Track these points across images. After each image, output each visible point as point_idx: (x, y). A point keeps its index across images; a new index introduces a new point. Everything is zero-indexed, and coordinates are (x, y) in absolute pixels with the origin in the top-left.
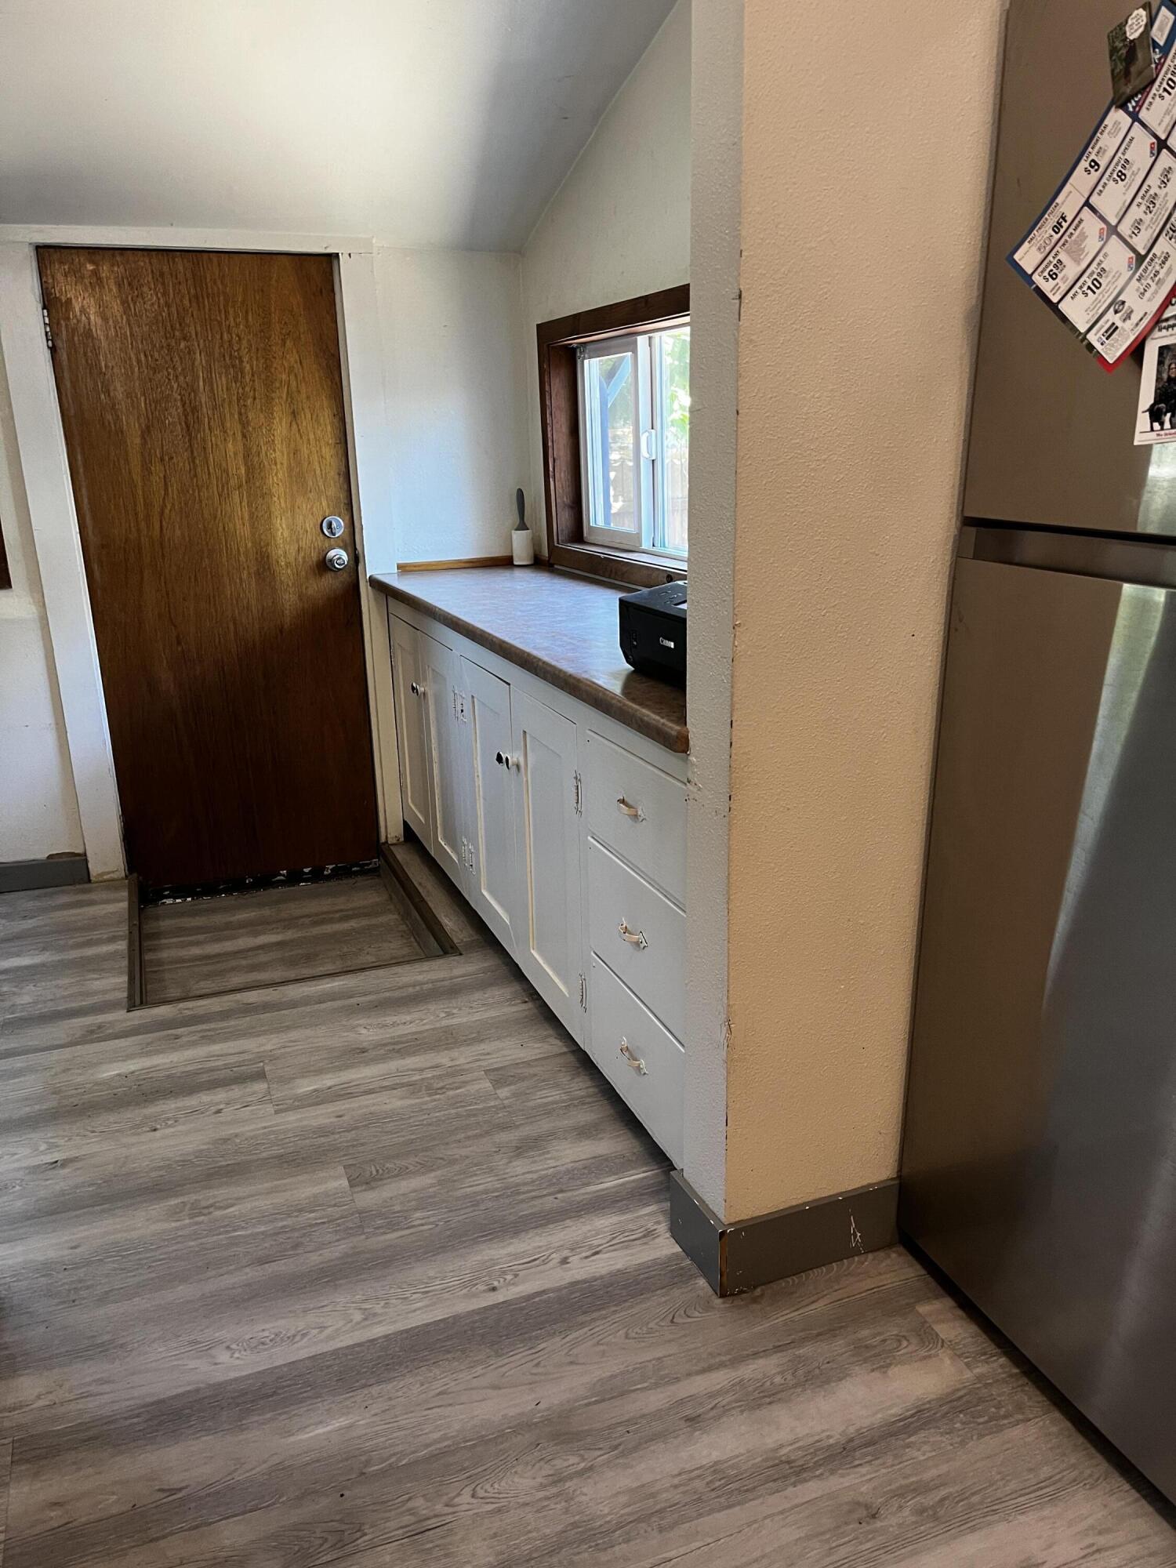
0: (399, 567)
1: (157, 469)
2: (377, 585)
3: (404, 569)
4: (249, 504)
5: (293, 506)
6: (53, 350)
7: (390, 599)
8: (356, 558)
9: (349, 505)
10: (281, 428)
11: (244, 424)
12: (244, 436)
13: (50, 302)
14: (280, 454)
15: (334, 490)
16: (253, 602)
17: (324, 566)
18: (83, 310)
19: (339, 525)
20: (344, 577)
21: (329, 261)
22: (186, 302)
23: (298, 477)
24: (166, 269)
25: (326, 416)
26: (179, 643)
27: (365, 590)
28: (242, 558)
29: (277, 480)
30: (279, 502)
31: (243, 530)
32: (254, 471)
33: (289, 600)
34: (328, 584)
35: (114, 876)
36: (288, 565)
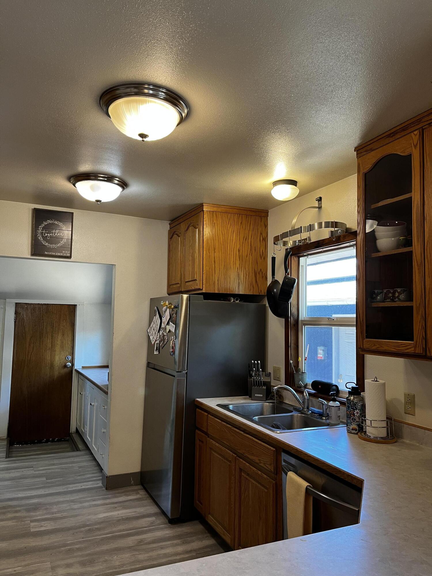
0: (82, 367)
1: (32, 345)
2: (76, 371)
3: (83, 367)
4: (51, 352)
5: (60, 354)
6: (15, 322)
7: (79, 375)
8: (73, 365)
9: (73, 354)
10: (60, 337)
11: (52, 336)
12: (52, 339)
13: (16, 313)
14: (59, 342)
15: (70, 350)
16: (48, 374)
17: (65, 366)
18: (23, 315)
19: (70, 357)
20: (70, 369)
21: (75, 306)
22: (44, 313)
23: (62, 347)
24: (41, 307)
25: (70, 335)
26: (30, 382)
27: (74, 372)
28: (47, 364)
29: (58, 348)
30: (57, 353)
31: (48, 358)
32: (53, 346)
33: (56, 374)
34: (66, 370)
35: (4, 438)
36: (57, 366)
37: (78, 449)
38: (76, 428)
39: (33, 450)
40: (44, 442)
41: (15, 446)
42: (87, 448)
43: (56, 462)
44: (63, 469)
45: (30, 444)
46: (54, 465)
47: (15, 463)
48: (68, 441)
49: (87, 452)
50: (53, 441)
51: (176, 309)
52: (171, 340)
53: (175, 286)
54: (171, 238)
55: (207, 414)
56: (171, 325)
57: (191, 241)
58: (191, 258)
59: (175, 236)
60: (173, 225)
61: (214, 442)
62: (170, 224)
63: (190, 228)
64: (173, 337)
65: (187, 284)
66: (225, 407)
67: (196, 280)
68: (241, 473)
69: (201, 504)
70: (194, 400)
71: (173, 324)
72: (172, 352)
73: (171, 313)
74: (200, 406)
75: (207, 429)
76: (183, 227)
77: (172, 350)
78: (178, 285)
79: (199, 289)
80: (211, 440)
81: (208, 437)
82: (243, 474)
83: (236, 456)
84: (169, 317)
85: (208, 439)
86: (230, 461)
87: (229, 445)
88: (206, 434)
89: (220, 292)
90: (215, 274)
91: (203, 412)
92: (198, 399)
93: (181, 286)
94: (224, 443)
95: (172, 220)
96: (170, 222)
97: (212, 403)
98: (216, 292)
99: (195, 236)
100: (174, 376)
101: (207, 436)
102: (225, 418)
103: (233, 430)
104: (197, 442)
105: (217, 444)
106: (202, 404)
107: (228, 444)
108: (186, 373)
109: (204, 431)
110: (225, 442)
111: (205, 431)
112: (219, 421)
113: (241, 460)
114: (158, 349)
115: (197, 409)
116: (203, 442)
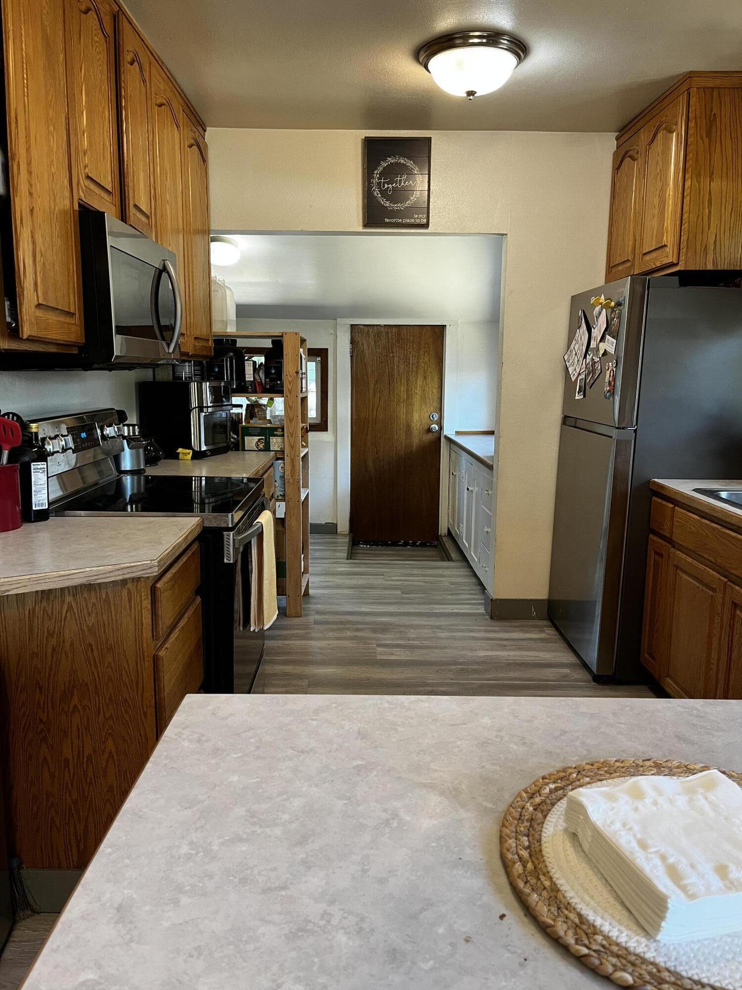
0: (456, 432)
1: (378, 395)
2: (447, 438)
3: (458, 433)
4: (406, 407)
5: (421, 410)
6: (352, 357)
7: (452, 444)
8: (441, 428)
9: (440, 410)
10: (420, 382)
11: (408, 381)
12: (407, 385)
13: (353, 342)
14: (418, 391)
15: (436, 404)
16: (403, 441)
17: (429, 430)
18: (362, 344)
19: (436, 416)
20: (436, 435)
21: (443, 327)
22: (394, 341)
23: (424, 399)
24: (389, 331)
25: (436, 379)
26: (377, 454)
27: (442, 439)
28: (401, 426)
29: (417, 400)
30: (416, 407)
31: (403, 416)
32: (409, 396)
33: (416, 441)
34: (430, 437)
35: (345, 533)
36: (417, 429)
37: (449, 559)
38: (448, 528)
39: (386, 554)
40: (401, 545)
41: (362, 546)
42: (464, 559)
43: (416, 572)
44: (426, 582)
45: (382, 545)
46: (413, 575)
47: (359, 567)
48: (435, 546)
49: (464, 564)
50: (414, 545)
51: (619, 308)
52: (608, 369)
53: (620, 268)
54: (617, 167)
55: (671, 506)
56: (608, 340)
57: (660, 162)
58: (656, 201)
59: (627, 160)
60: (623, 139)
61: (684, 556)
62: (617, 138)
63: (660, 135)
64: (610, 364)
65: (647, 258)
66: (713, 494)
67: (665, 246)
68: (735, 611)
69: (654, 658)
70: (649, 482)
71: (613, 338)
72: (609, 391)
73: (609, 319)
74: (659, 491)
75: (672, 533)
76: (644, 137)
77: (608, 388)
78: (629, 264)
79: (672, 265)
80: (679, 552)
81: (674, 547)
82: (738, 612)
83: (726, 580)
84: (605, 326)
85: (672, 550)
86: (714, 590)
87: (713, 560)
88: (670, 541)
89: (717, 266)
90: (709, 229)
91: (664, 503)
92: (656, 480)
93: (633, 265)
94: (702, 557)
95: (620, 131)
96: (618, 133)
97: (685, 487)
98: (710, 267)
99: (670, 149)
100: (612, 437)
101: (670, 546)
102: (708, 511)
103: (725, 533)
104: (652, 556)
105: (690, 560)
106: (663, 487)
107: (710, 558)
108: (635, 431)
109: (665, 536)
110: (705, 556)
111: (668, 535)
112: (696, 517)
113: (737, 588)
114: (583, 390)
115: (654, 498)
116: (661, 556)
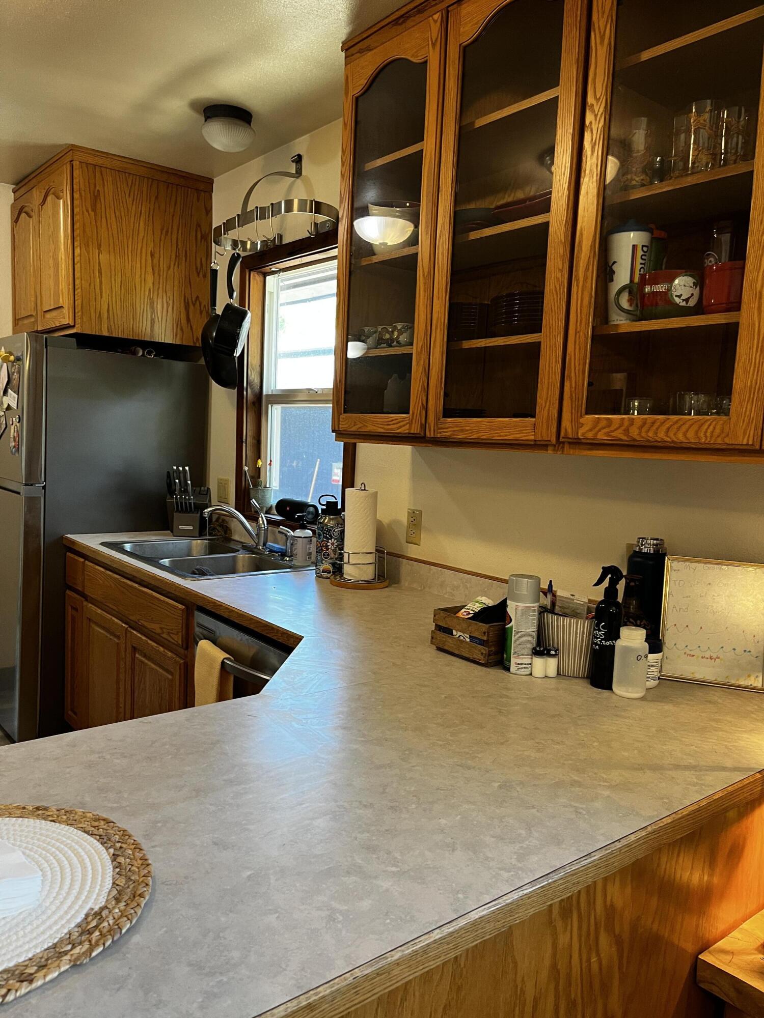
51: (18, 362)
52: (12, 424)
53: (26, 322)
54: (16, 221)
55: (82, 560)
56: (11, 394)
57: (52, 225)
58: (51, 261)
59: (23, 215)
60: (19, 194)
61: (94, 608)
62: (14, 192)
63: (49, 198)
64: (14, 419)
65: (48, 315)
66: (118, 547)
67: (62, 307)
68: (135, 654)
69: (75, 713)
70: (62, 538)
71: (15, 392)
72: (14, 447)
73: (10, 372)
74: (72, 546)
75: (83, 587)
76: (37, 196)
77: (13, 444)
78: (32, 320)
79: (69, 327)
80: (90, 605)
81: (87, 600)
82: (137, 655)
83: (127, 626)
84: (7, 380)
85: (85, 603)
86: (118, 637)
87: (117, 610)
88: (86, 597)
89: (112, 334)
90: (101, 298)
91: (76, 558)
92: (68, 536)
93: (36, 321)
94: (108, 606)
95: (17, 184)
96: (14, 186)
97: (92, 541)
98: (105, 333)
99: (59, 213)
100: (19, 493)
101: (83, 599)
102: (109, 563)
103: (123, 582)
104: (69, 611)
105: (99, 611)
106: (73, 542)
107: (115, 608)
108: (44, 487)
109: (79, 591)
110: (111, 606)
111: (80, 589)
112: (102, 569)
113: (135, 632)
115: (68, 554)
116: (77, 610)
